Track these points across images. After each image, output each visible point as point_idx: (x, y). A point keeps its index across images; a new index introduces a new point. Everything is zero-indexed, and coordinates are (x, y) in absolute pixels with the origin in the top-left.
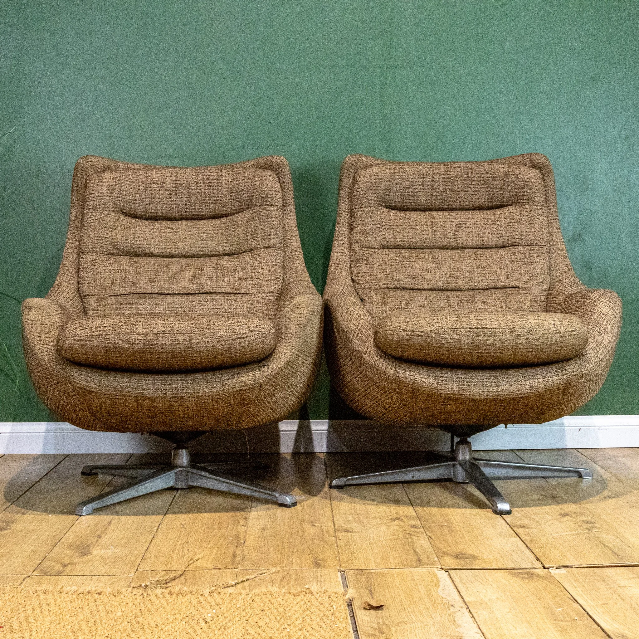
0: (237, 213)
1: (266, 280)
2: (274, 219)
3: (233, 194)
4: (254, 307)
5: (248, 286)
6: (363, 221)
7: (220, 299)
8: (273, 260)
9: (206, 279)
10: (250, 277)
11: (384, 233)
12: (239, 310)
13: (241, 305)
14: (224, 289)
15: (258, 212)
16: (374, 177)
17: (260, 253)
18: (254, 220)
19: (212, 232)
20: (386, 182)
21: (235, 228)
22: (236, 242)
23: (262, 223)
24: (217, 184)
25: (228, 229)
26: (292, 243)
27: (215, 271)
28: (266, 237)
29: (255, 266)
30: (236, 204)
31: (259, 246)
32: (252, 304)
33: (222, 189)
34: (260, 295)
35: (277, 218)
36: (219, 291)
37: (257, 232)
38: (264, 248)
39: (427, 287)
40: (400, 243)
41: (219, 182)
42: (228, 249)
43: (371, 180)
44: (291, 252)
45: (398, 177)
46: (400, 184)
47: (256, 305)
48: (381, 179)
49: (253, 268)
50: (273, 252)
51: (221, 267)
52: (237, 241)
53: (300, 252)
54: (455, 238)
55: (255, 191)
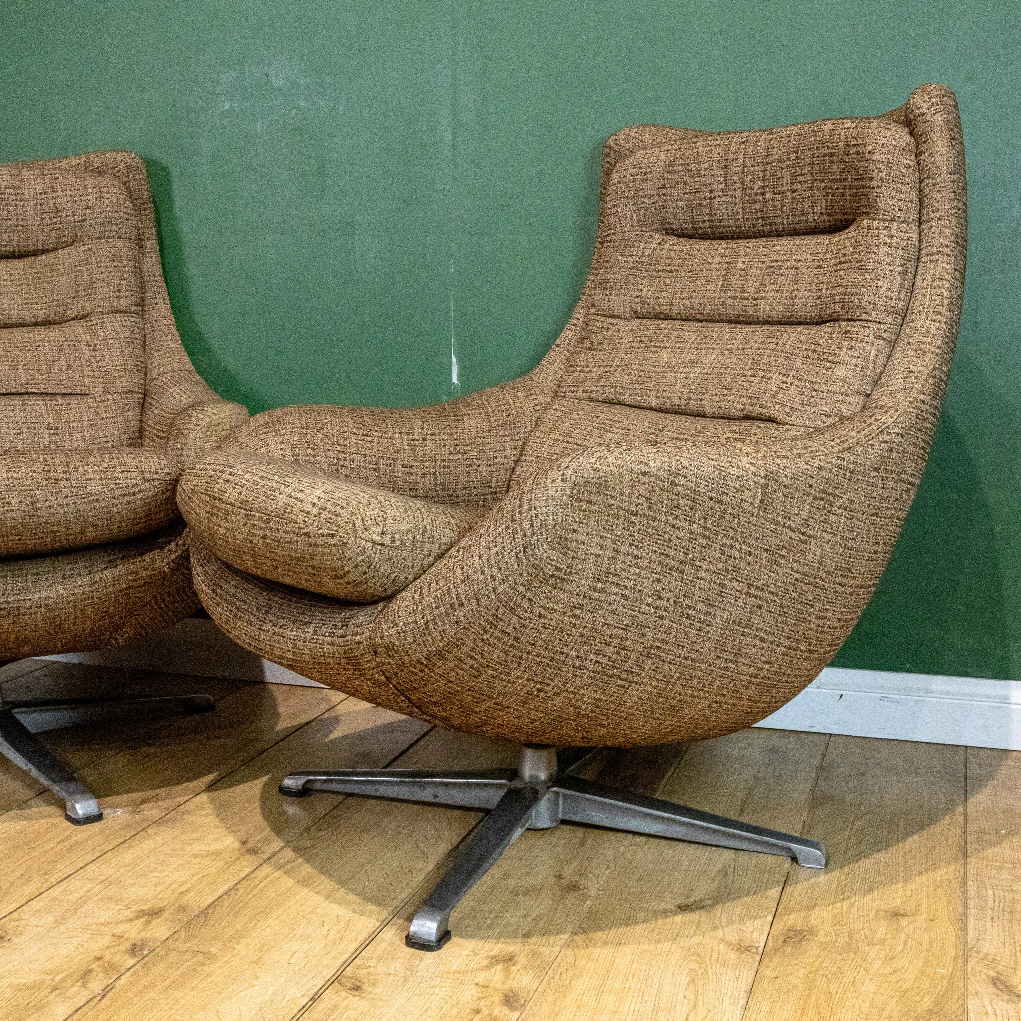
0: (56, 249)
1: (118, 370)
2: (125, 263)
3: (47, 216)
4: (102, 419)
5: (87, 380)
6: (608, 261)
7: (38, 405)
8: (126, 335)
9: (7, 368)
10: (89, 364)
11: (640, 287)
12: (75, 424)
13: (77, 416)
14: (42, 386)
15: (94, 250)
16: (632, 171)
17: (103, 322)
18: (88, 263)
19: (10, 283)
20: (655, 180)
21: (52, 276)
22: (56, 302)
23: (104, 269)
24: (14, 198)
25: (39, 278)
26: (156, 304)
27: (21, 354)
28: (112, 294)
29: (95, 345)
30: (53, 234)
31: (99, 309)
32: (97, 413)
33: (24, 205)
34: (110, 397)
35: (131, 260)
36: (33, 390)
37: (95, 285)
38: (108, 314)
39: (654, 402)
40: (663, 307)
41: (19, 194)
42: (41, 315)
43: (625, 177)
44: (156, 320)
45: (680, 168)
46: (685, 184)
47: (104, 415)
48: (645, 174)
49: (91, 348)
50: (126, 321)
51: (32, 346)
52: (58, 300)
53: (172, 320)
54: (755, 299)
55: (88, 211)
